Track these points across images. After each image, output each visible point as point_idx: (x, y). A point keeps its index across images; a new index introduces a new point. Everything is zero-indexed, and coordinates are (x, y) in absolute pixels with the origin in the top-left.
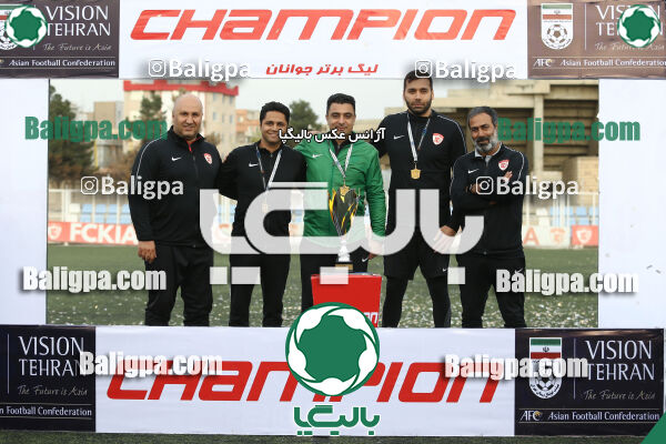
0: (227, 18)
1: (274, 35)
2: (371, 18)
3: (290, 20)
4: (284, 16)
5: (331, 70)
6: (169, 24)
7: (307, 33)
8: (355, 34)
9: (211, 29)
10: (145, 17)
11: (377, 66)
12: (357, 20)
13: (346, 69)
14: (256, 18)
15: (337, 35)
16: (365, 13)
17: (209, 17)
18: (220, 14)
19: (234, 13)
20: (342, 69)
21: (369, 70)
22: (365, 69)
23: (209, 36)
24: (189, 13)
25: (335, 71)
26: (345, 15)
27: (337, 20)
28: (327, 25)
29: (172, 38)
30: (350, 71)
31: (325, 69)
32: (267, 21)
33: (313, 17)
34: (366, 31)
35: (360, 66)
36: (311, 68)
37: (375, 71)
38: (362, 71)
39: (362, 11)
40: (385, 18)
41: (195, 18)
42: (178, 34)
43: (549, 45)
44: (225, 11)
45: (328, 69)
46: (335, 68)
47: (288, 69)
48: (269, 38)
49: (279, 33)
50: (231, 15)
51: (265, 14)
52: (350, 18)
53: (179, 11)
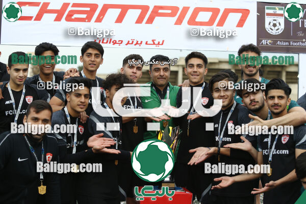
0: (70, 8)
1: (99, 20)
2: (160, 11)
3: (110, 11)
4: (106, 8)
5: (135, 43)
6: (33, 11)
7: (120, 19)
8: (150, 21)
9: (59, 15)
11: (163, 41)
12: (152, 12)
13: (144, 43)
14: (88, 9)
15: (139, 21)
16: (157, 8)
17: (59, 7)
18: (66, 5)
19: (75, 5)
20: (142, 42)
21: (159, 44)
22: (156, 42)
23: (58, 19)
24: (46, 4)
26: (145, 9)
27: (139, 11)
28: (133, 14)
29: (35, 20)
30: (146, 43)
31: (130, 42)
32: (95, 11)
33: (124, 9)
34: (157, 19)
35: (153, 41)
36: (122, 41)
37: (162, 44)
38: (154, 44)
39: (155, 7)
40: (169, 11)
41: (49, 8)
42: (39, 17)
43: (270, 32)
44: (69, 4)
45: (133, 42)
46: (137, 42)
47: (107, 41)
48: (95, 22)
49: (102, 18)
50: (72, 6)
51: (94, 7)
52: (148, 11)
53: (40, 3)
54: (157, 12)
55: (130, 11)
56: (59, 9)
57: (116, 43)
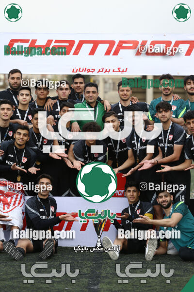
0: (53, 44)
1: (76, 53)
2: (124, 45)
3: (84, 45)
4: (81, 43)
5: (104, 71)
7: (92, 52)
8: (116, 53)
10: (12, 43)
11: (127, 69)
13: (111, 71)
14: (67, 44)
15: (108, 53)
16: (121, 42)
17: (44, 43)
18: (50, 42)
20: (110, 70)
21: (123, 71)
22: (121, 70)
24: (34, 41)
25: (106, 71)
27: (108, 45)
30: (113, 71)
31: (101, 70)
33: (96, 44)
35: (118, 69)
36: (94, 70)
37: (126, 71)
38: (119, 71)
39: (120, 41)
40: (131, 45)
45: (103, 70)
46: (106, 70)
47: (83, 70)
48: (74, 54)
49: (79, 51)
50: (55, 43)
51: (72, 43)
52: (114, 45)
53: (29, 40)
54: (121, 45)
55: (100, 46)
56: (45, 44)
57: (89, 71)
